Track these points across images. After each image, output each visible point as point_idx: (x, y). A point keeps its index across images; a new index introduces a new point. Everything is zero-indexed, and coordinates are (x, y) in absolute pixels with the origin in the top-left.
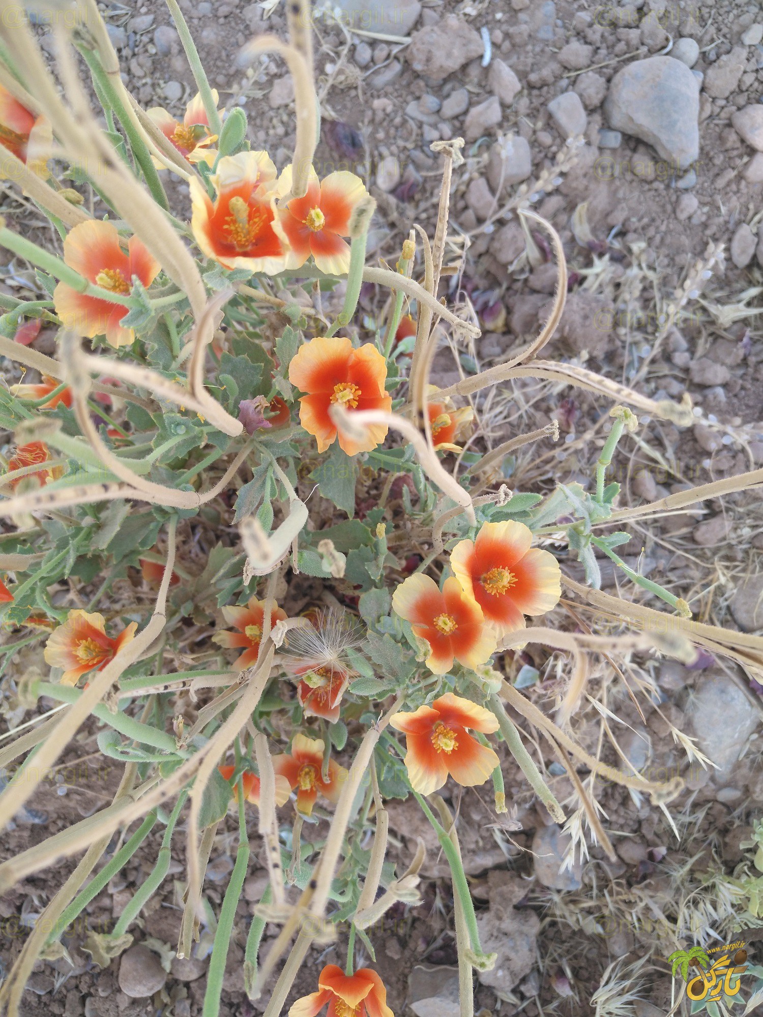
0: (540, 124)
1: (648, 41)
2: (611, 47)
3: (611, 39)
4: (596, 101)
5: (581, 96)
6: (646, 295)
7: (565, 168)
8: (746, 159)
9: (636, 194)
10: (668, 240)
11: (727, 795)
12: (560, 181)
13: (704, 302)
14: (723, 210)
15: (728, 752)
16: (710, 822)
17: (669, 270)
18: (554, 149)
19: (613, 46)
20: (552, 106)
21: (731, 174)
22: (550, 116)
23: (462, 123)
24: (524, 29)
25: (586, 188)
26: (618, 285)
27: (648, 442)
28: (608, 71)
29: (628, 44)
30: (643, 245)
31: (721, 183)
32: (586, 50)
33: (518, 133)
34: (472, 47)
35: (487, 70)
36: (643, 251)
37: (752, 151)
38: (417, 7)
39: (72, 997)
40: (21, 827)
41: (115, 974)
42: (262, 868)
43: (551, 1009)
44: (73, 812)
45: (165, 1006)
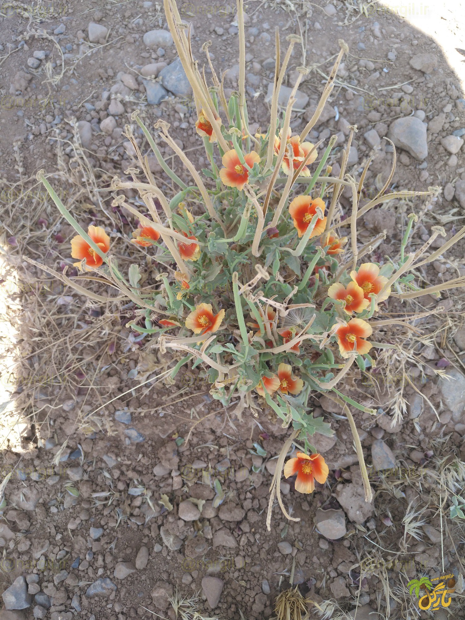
0: (361, 142)
1: (404, 111)
3: (389, 111)
4: (384, 133)
5: (377, 131)
8: (447, 157)
9: (402, 171)
11: (459, 427)
13: (434, 214)
14: (440, 177)
15: (458, 406)
16: (452, 442)
17: (418, 202)
18: (367, 152)
19: (389, 113)
20: (366, 135)
21: (442, 163)
22: (365, 139)
23: (328, 142)
24: (352, 107)
25: (381, 168)
26: (396, 208)
28: (389, 123)
29: (395, 112)
31: (438, 166)
32: (378, 115)
33: (352, 146)
34: (332, 113)
35: (337, 122)
37: (450, 154)
38: (307, 99)
39: (154, 526)
40: (132, 444)
41: (175, 513)
42: (243, 466)
43: (382, 534)
44: (156, 437)
45: (199, 530)
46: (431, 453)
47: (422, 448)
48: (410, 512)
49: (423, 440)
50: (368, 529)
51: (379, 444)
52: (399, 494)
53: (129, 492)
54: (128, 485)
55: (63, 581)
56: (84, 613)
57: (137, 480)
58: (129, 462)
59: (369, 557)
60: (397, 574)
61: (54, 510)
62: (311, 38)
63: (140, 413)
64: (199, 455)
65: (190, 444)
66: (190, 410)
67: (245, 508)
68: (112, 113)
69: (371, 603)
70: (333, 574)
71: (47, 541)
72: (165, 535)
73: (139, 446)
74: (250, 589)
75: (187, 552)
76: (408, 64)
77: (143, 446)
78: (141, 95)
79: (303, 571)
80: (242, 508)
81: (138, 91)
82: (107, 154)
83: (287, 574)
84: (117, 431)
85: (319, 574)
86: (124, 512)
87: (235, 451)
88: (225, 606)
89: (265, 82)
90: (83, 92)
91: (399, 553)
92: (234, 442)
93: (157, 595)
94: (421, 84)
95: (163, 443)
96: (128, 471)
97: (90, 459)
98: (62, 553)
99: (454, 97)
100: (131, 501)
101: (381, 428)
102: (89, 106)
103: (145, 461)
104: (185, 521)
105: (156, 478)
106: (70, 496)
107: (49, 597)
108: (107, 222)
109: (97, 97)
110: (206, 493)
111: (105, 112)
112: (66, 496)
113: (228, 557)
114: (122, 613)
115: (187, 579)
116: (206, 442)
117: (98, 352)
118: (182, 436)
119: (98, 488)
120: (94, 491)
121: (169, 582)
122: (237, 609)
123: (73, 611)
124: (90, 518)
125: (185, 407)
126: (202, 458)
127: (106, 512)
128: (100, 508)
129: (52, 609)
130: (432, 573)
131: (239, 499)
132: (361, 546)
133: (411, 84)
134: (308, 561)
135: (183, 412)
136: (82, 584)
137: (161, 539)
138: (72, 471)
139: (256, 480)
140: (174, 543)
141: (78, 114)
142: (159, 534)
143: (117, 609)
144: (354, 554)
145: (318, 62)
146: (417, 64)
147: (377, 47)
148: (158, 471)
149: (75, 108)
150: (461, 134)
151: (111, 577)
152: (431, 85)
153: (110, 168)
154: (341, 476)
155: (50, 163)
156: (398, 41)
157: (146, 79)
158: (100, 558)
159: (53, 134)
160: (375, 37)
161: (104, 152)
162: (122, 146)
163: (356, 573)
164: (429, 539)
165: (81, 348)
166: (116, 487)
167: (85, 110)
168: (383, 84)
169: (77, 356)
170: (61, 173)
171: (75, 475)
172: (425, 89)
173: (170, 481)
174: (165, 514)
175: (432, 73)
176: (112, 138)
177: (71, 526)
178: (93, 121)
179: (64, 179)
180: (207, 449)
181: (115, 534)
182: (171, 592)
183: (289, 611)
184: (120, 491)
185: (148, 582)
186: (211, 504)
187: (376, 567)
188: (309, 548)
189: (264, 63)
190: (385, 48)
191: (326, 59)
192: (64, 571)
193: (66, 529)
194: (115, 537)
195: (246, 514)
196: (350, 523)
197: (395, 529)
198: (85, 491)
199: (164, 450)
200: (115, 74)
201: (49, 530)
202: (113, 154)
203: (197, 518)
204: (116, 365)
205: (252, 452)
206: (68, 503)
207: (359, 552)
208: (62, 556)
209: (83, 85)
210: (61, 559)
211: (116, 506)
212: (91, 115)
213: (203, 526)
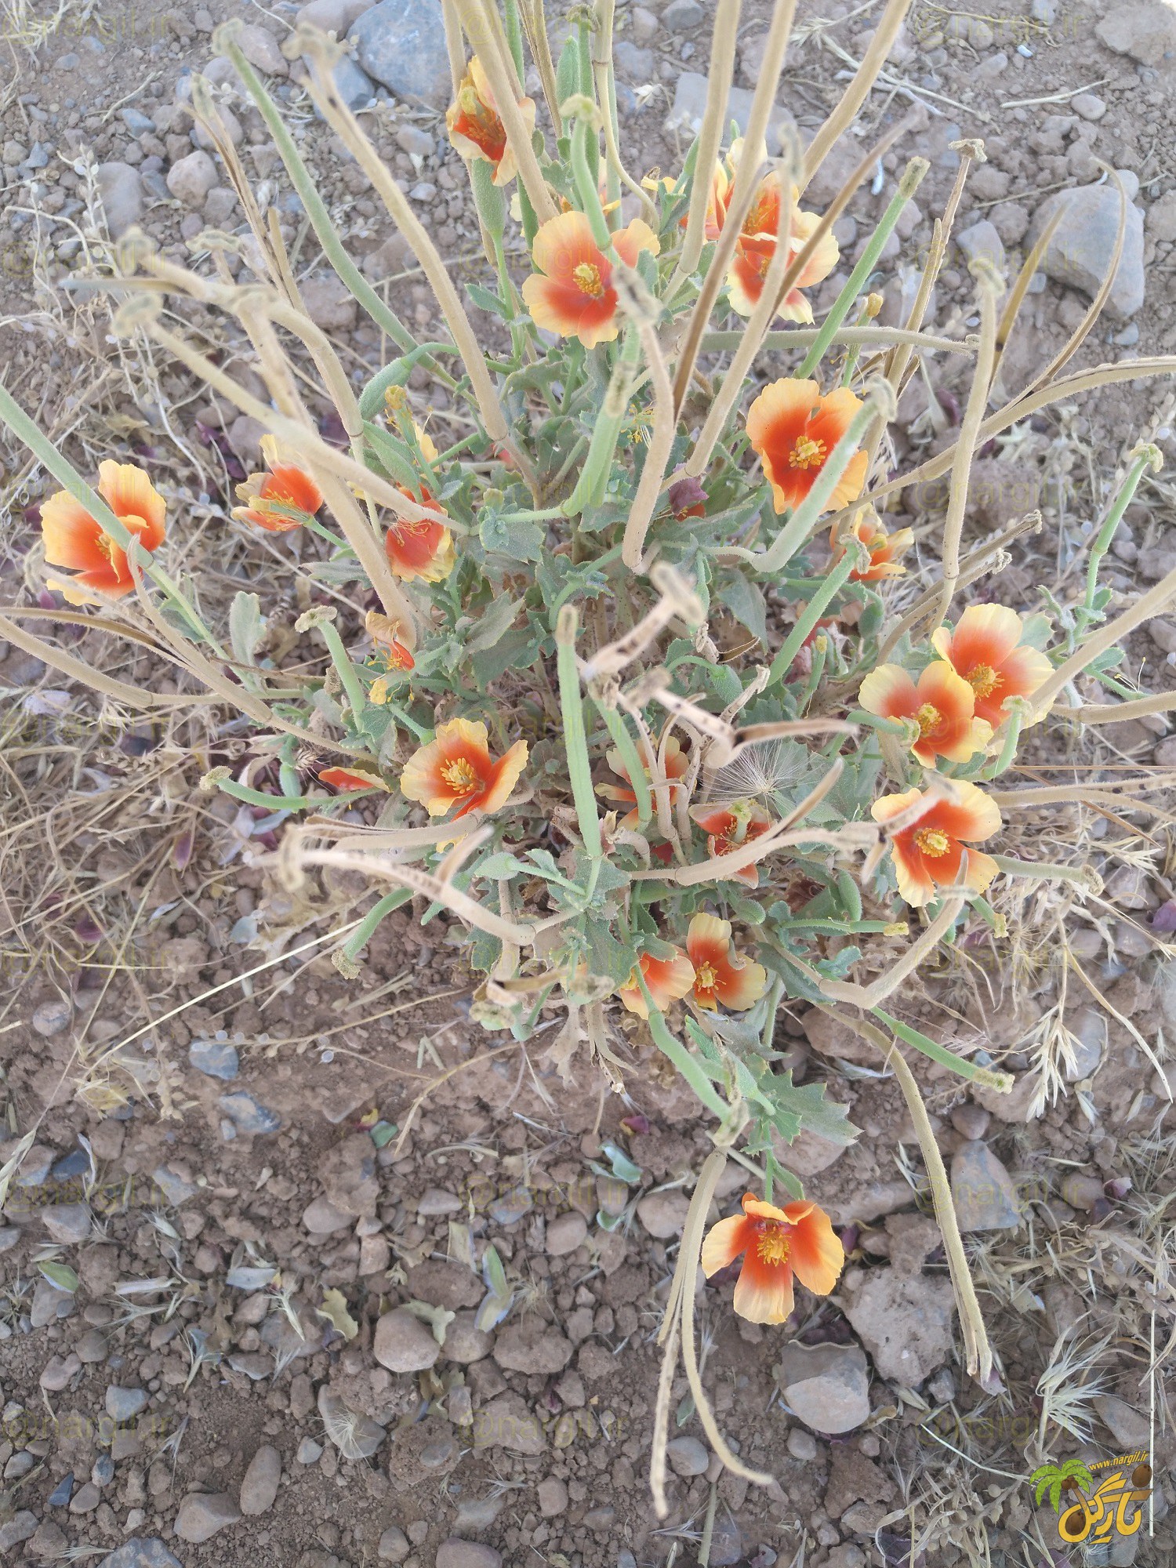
1: (1077, 171)
2: (1031, 177)
3: (1032, 167)
4: (1016, 235)
5: (997, 228)
6: (1079, 471)
10: (1104, 408)
17: (1106, 445)
18: (963, 290)
19: (1034, 176)
20: (963, 237)
22: (959, 250)
26: (1042, 460)
28: (1031, 202)
29: (1053, 172)
32: (1002, 178)
35: (878, 199)
39: (301, 1384)
40: (241, 1138)
41: (364, 1348)
42: (571, 1210)
43: (974, 1416)
44: (314, 1119)
45: (433, 1397)
46: (1125, 1183)
47: (1098, 1169)
48: (1059, 1361)
49: (1103, 1145)
50: (932, 1402)
51: (974, 1155)
52: (1027, 1301)
53: (229, 1281)
54: (227, 1259)
55: (22, 1543)
57: (256, 1244)
58: (232, 1192)
59: (936, 1488)
60: (1017, 1539)
63: (264, 1049)
64: (440, 1174)
65: (415, 1142)
66: (417, 1041)
67: (572, 1334)
68: (203, 142)
70: (828, 1537)
72: (331, 1411)
73: (262, 1145)
75: (395, 1466)
76: (1092, 34)
77: (273, 1144)
78: (294, 91)
79: (740, 1526)
80: (565, 1333)
81: (284, 78)
83: (691, 1536)
84: (195, 1098)
85: (786, 1535)
86: (212, 1342)
87: (548, 1166)
89: (667, 70)
90: (118, 75)
91: (1021, 1478)
92: (546, 1139)
94: (1128, 94)
95: (333, 1137)
96: (226, 1216)
97: (114, 1180)
98: (21, 1461)
100: (235, 1308)
101: (981, 1107)
102: (134, 117)
103: (279, 1189)
104: (392, 1373)
105: (311, 1241)
106: (52, 1288)
108: (183, 473)
109: (162, 94)
110: (460, 1290)
111: (185, 139)
112: (38, 1289)
113: (517, 1483)
115: (393, 1548)
116: (461, 1137)
117: (143, 861)
118: (391, 1117)
119: (137, 1267)
120: (126, 1276)
121: (340, 1554)
124: (108, 1357)
125: (402, 1032)
126: (449, 1184)
127: (157, 1341)
128: (141, 1326)
131: (557, 1306)
132: (912, 1453)
133: (1099, 92)
134: (755, 1495)
135: (395, 1047)
136: (79, 1553)
137: (320, 1425)
138: (57, 1217)
139: (608, 1251)
140: (357, 1439)
141: (100, 140)
142: (315, 1411)
144: (891, 1477)
145: (828, 14)
146: (1118, 34)
148: (319, 1220)
149: (92, 122)
151: (167, 1535)
152: (1157, 98)
153: (195, 311)
158: (134, 1480)
159: (21, 198)
163: (896, 1538)
164: (1111, 1436)
165: (90, 849)
166: (190, 1263)
167: (122, 130)
168: (1016, 89)
169: (77, 872)
170: (44, 315)
171: (65, 1228)
172: (1141, 109)
173: (352, 1249)
174: (334, 1350)
175: (1159, 66)
176: (204, 220)
177: (49, 1381)
178: (145, 163)
179: (51, 335)
180: (465, 1159)
181: (181, 1407)
184: (203, 1277)
185: (277, 1553)
186: (473, 1319)
187: (954, 1519)
188: (759, 1458)
189: (667, 12)
191: (850, 8)
192: (26, 1514)
193: (35, 1390)
194: (181, 1417)
195: (576, 1353)
196: (880, 1384)
197: (1010, 1403)
198: (97, 1275)
199: (334, 1159)
203: (428, 1364)
204: (197, 903)
205: (598, 1169)
206: (42, 1310)
207: (905, 1473)
208: (19, 1471)
209: (119, 55)
210: (17, 1478)
211: (188, 1321)
212: (140, 146)
213: (446, 1386)
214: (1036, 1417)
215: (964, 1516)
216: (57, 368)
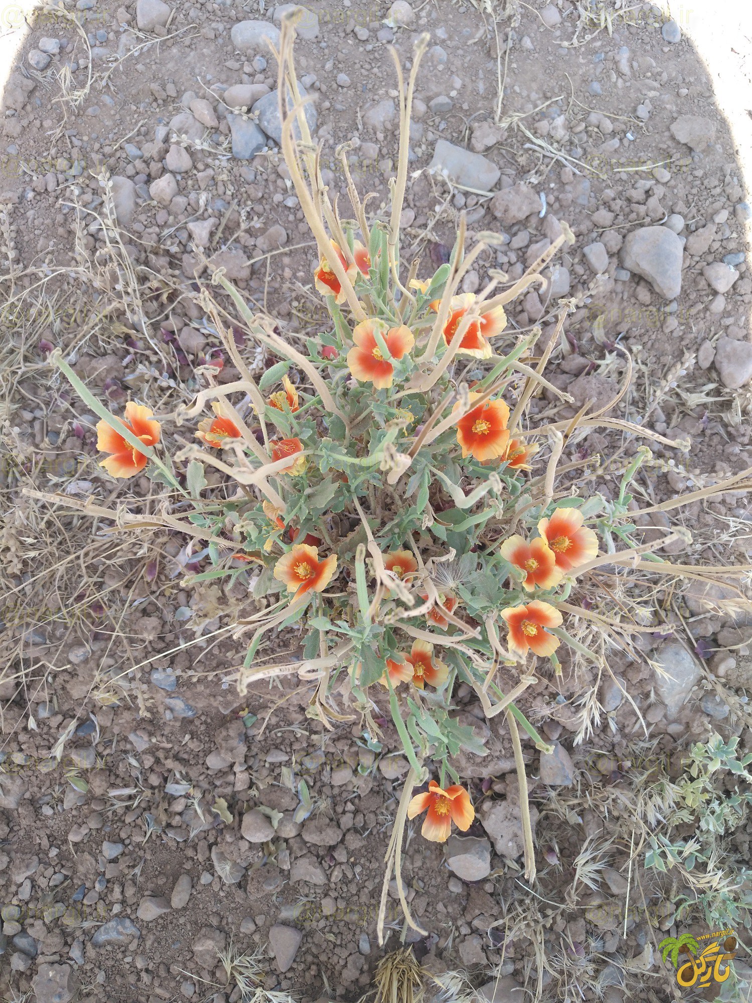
0: (576, 260)
1: (651, 214)
2: (626, 215)
3: (627, 210)
4: (615, 250)
5: (605, 245)
6: (640, 381)
7: (593, 293)
8: (711, 298)
10: (656, 346)
11: (674, 728)
12: (589, 301)
13: (678, 390)
14: (694, 329)
15: (677, 697)
16: (661, 748)
17: (656, 366)
18: (585, 277)
19: (628, 215)
20: (586, 250)
21: (701, 306)
22: (584, 255)
23: (524, 253)
24: (570, 196)
26: (621, 373)
27: (636, 481)
28: (625, 231)
29: (638, 214)
30: (640, 347)
31: (693, 311)
32: (610, 216)
33: (562, 265)
34: (535, 206)
35: (542, 220)
36: (639, 352)
37: (715, 293)
38: (498, 173)
39: (202, 845)
40: (175, 719)
41: (236, 829)
42: (345, 763)
45: (270, 854)
46: (628, 764)
47: (616, 756)
48: (586, 850)
49: (619, 744)
50: (523, 866)
52: (574, 818)
53: (166, 791)
54: (166, 780)
56: (88, 967)
57: (181, 773)
58: (170, 746)
59: (520, 910)
60: (558, 936)
61: (47, 811)
62: (514, 65)
63: (190, 677)
64: (278, 741)
67: (342, 826)
68: (171, 168)
69: (516, 973)
70: (465, 930)
71: (35, 858)
72: (219, 862)
73: (186, 723)
74: (341, 946)
75: (250, 888)
76: (668, 129)
77: (192, 722)
78: (222, 138)
79: (422, 923)
80: (339, 826)
81: (217, 129)
82: (159, 240)
83: (397, 928)
84: (152, 698)
85: (444, 928)
86: (157, 821)
87: (334, 740)
88: (303, 966)
89: (430, 136)
90: (122, 121)
91: (563, 906)
93: (201, 949)
94: (684, 169)
95: (224, 721)
96: (166, 758)
97: (108, 736)
98: (58, 878)
99: (734, 198)
100: (169, 804)
101: (558, 724)
102: (131, 149)
103: (194, 745)
104: (250, 843)
105: (209, 772)
106: (74, 790)
107: (35, 941)
108: (154, 359)
109: (147, 135)
110: (286, 802)
111: (160, 165)
112: (67, 790)
113: (311, 899)
114: (147, 971)
115: (247, 927)
116: (290, 724)
117: (129, 575)
118: (253, 710)
119: (118, 781)
120: (113, 786)
121: (221, 929)
122: (319, 971)
123: (72, 963)
124: (104, 825)
126: (282, 747)
127: (129, 819)
128: (120, 811)
129: (40, 959)
130: (608, 937)
131: (335, 811)
132: (509, 892)
133: (668, 166)
134: (430, 909)
136: (87, 925)
137: (212, 866)
138: (79, 756)
139: (363, 785)
140: (231, 874)
141: (112, 161)
142: (209, 859)
143: (140, 964)
144: (498, 903)
145: (521, 109)
146: (683, 131)
147: (620, 93)
148: (214, 762)
149: (107, 150)
150: (737, 261)
151: (133, 917)
152: (699, 173)
153: (163, 267)
154: (490, 788)
155: (61, 246)
156: (656, 84)
157: (232, 112)
158: (117, 889)
159: (67, 194)
160: (620, 74)
161: (154, 236)
162: (186, 228)
163: (498, 933)
164: (609, 888)
165: (101, 568)
166: (146, 780)
167: (124, 155)
168: (623, 160)
169: (95, 579)
170: (81, 269)
171: (83, 760)
172: (690, 178)
173: (231, 778)
174: (220, 829)
175: (703, 151)
176: (169, 214)
177: (73, 838)
178: (137, 178)
179: (84, 278)
180: (291, 736)
181: (141, 853)
182: (223, 944)
183: (395, 985)
184: (153, 788)
185: (189, 927)
186: (292, 816)
187: (528, 925)
188: (433, 891)
189: (432, 103)
190: (633, 95)
191: (536, 106)
193: (65, 841)
194: (141, 858)
195: (344, 835)
196: (496, 857)
197: (561, 869)
198: (98, 785)
199: (224, 733)
200: (180, 94)
201: (38, 841)
202: (169, 243)
203: (269, 839)
204: (157, 598)
205: (359, 743)
206: (69, 802)
207: (505, 901)
208: (57, 883)
209: (122, 108)
210: (56, 886)
211: (145, 810)
212: (134, 167)
213: (277, 849)
214: (573, 875)
215: (532, 924)
216: (85, 293)
